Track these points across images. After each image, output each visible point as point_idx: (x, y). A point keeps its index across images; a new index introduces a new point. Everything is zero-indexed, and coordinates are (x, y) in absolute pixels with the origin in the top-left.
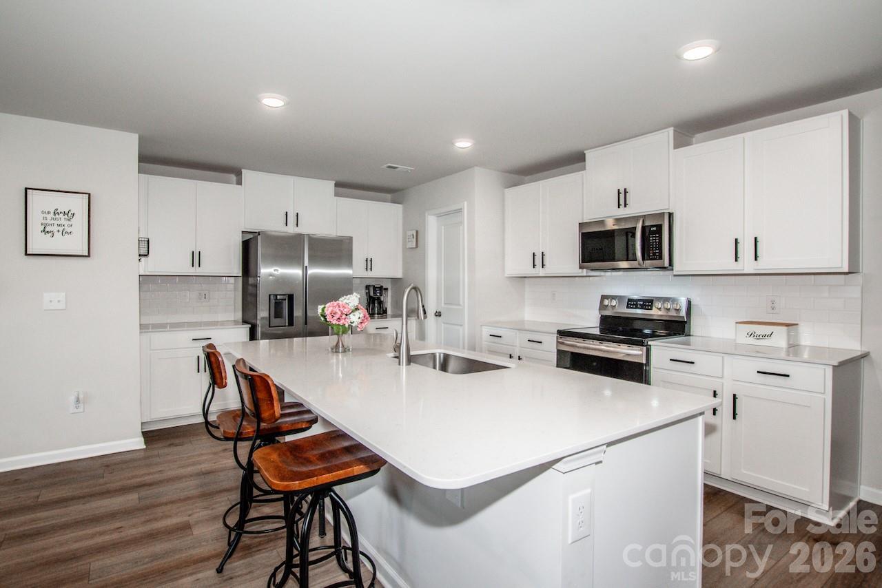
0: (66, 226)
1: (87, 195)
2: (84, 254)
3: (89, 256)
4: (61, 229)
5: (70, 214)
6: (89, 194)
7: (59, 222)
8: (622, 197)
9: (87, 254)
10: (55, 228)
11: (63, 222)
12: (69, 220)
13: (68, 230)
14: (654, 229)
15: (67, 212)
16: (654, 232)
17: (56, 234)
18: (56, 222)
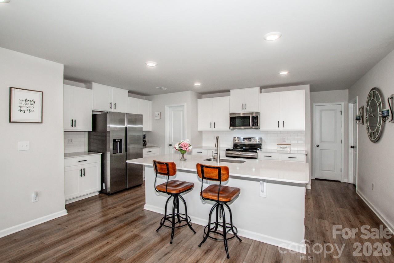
0: (31, 107)
1: (41, 93)
2: (40, 122)
3: (42, 123)
4: (28, 109)
5: (33, 102)
6: (42, 92)
7: (28, 106)
8: (244, 106)
9: (41, 122)
10: (25, 109)
11: (29, 105)
12: (33, 105)
13: (32, 109)
14: (255, 117)
15: (31, 101)
16: (255, 118)
17: (26, 111)
18: (26, 106)
